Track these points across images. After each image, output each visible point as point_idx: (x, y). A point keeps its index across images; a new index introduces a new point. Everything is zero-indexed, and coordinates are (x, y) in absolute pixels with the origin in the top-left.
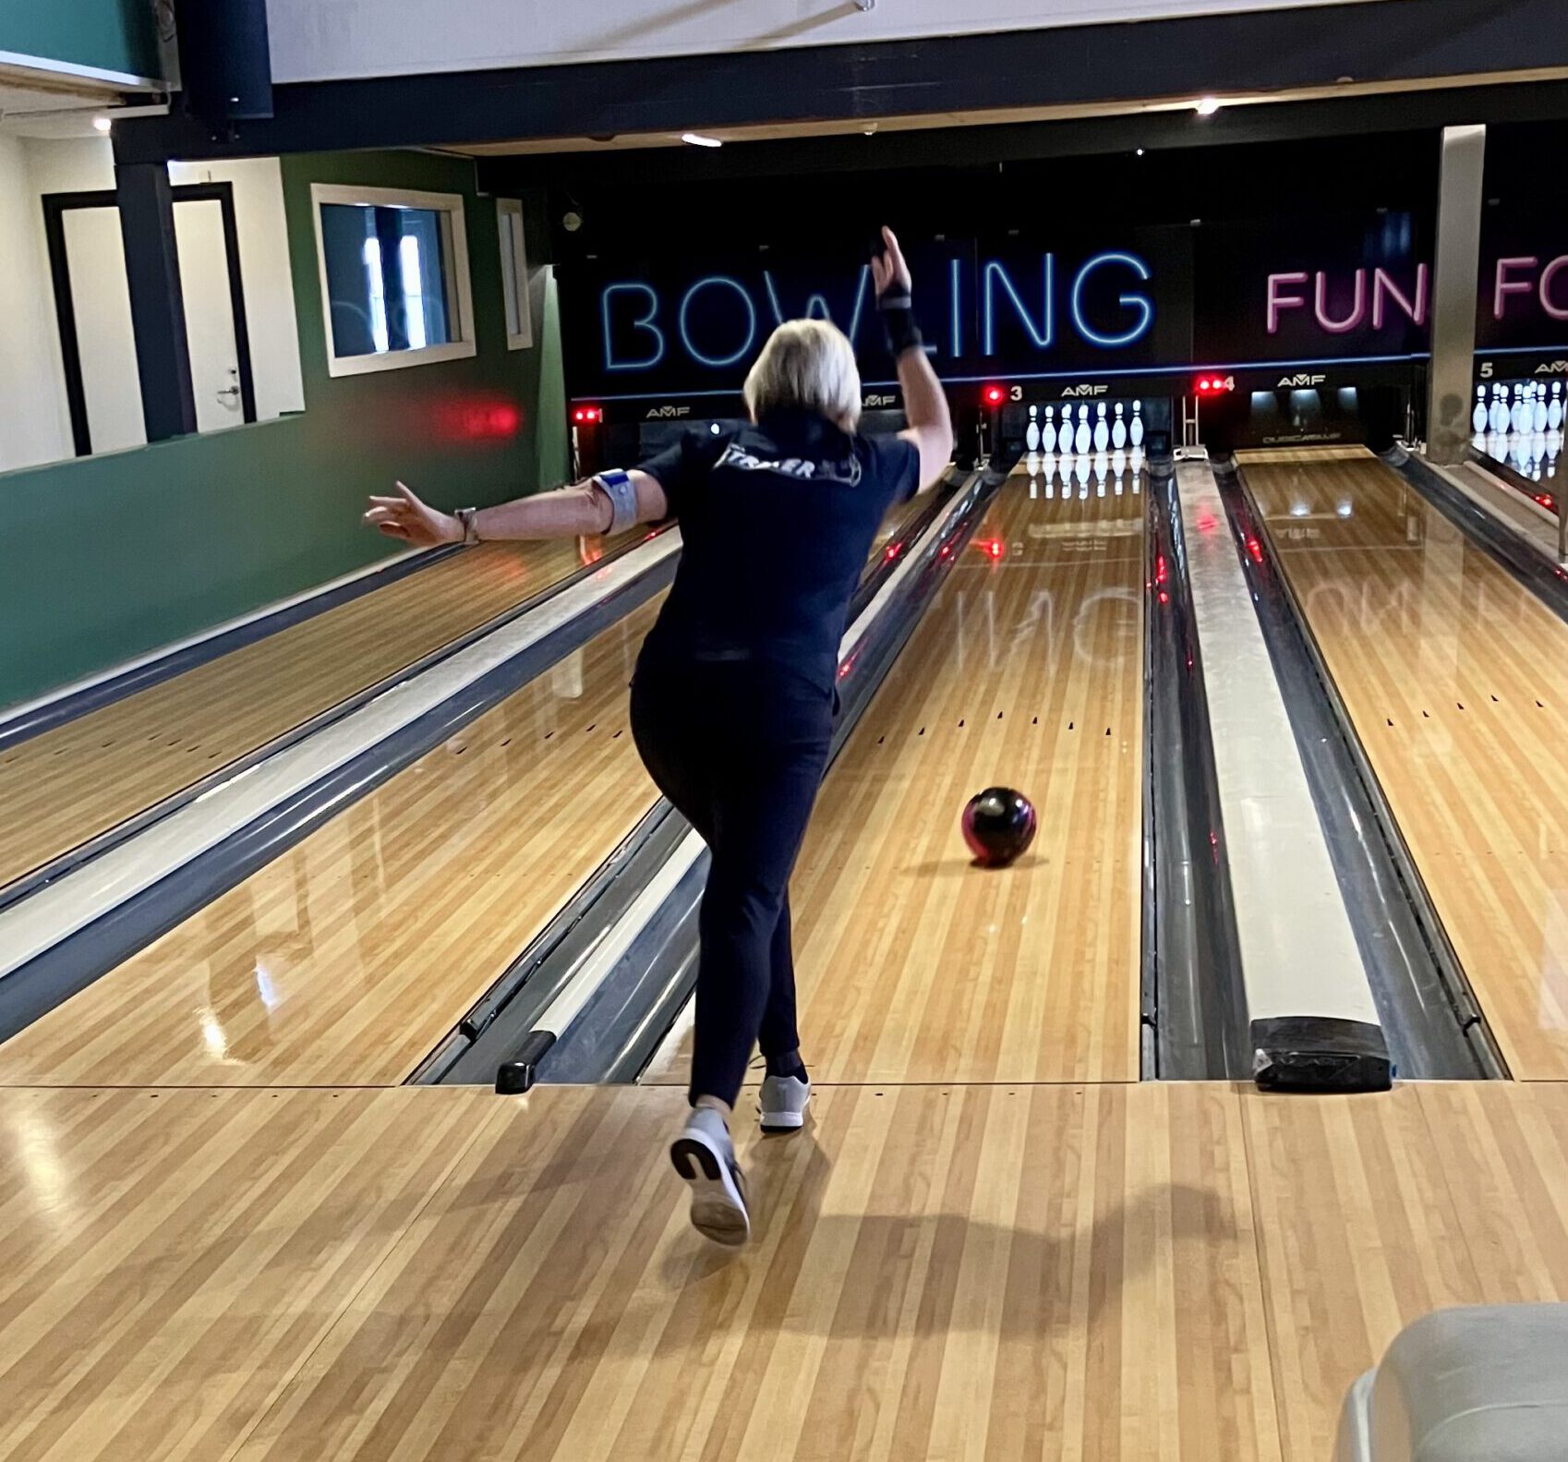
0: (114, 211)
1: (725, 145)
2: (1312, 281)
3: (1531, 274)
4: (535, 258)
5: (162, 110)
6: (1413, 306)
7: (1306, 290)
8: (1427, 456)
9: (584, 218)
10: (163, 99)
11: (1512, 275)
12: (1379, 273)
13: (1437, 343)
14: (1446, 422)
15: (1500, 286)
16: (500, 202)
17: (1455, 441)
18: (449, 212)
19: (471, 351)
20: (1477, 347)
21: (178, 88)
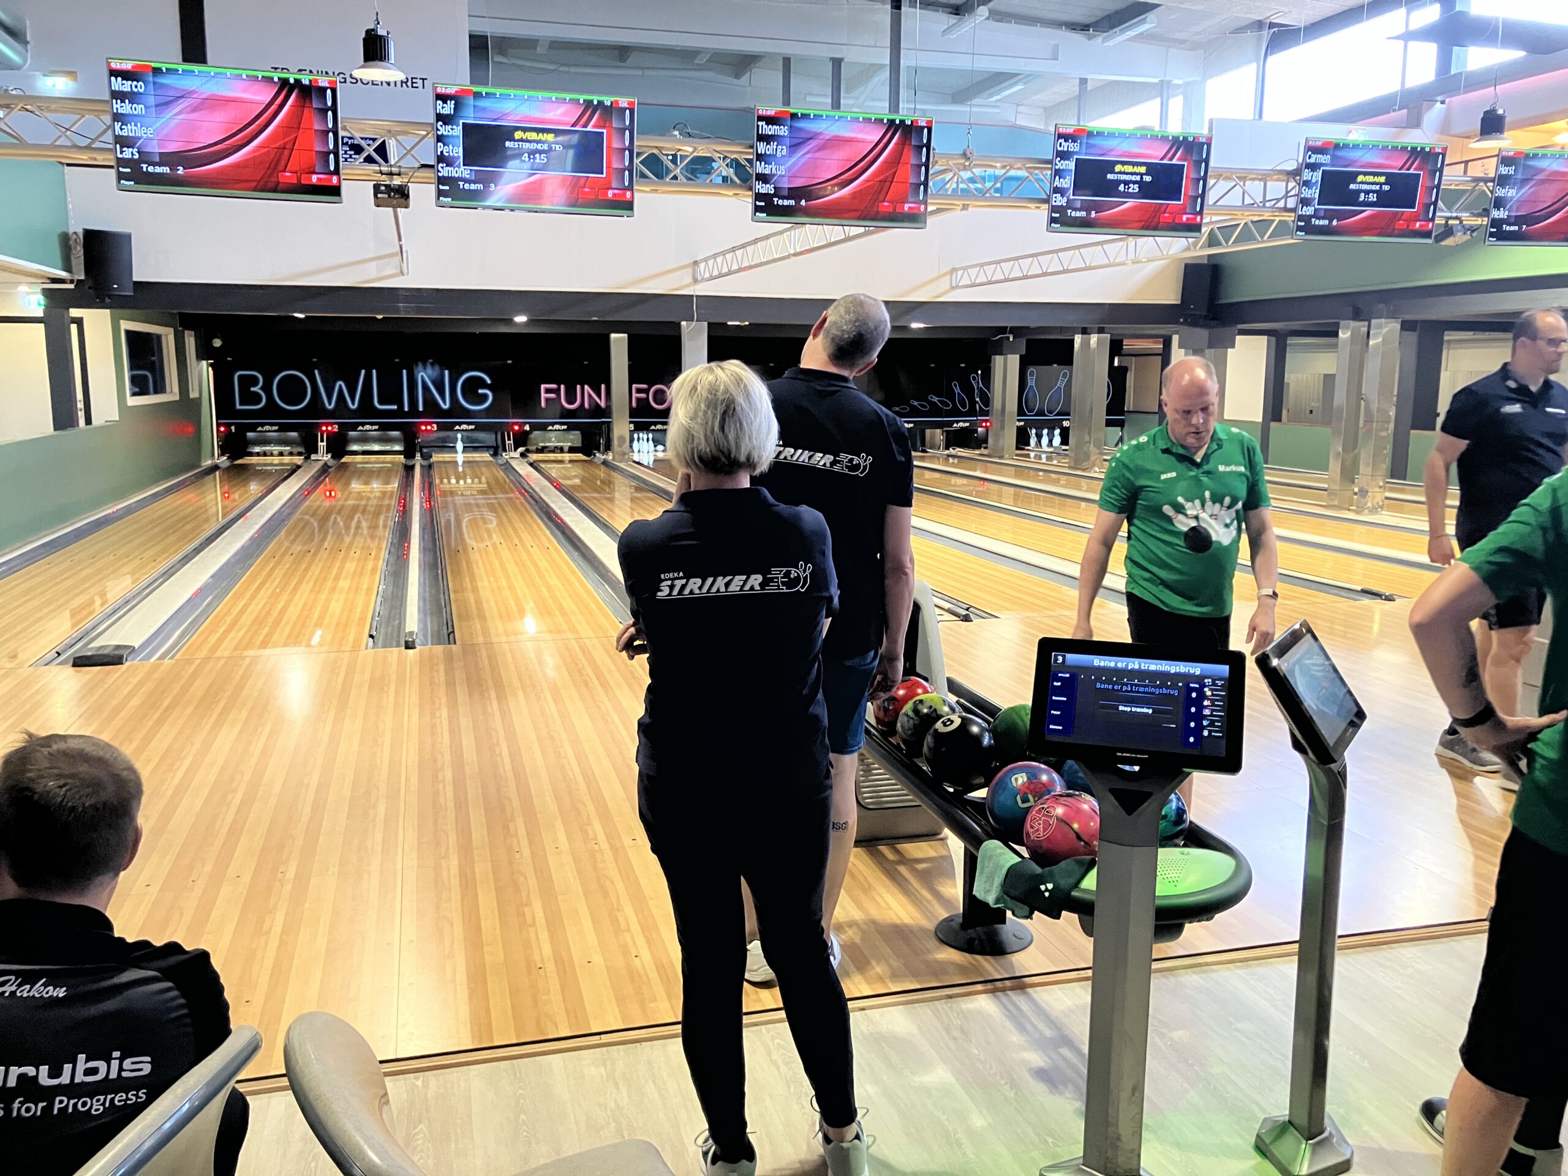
0: (42, 325)
1: (307, 317)
2: (559, 389)
3: (647, 391)
4: (200, 357)
5: (72, 286)
6: (600, 397)
7: (557, 391)
8: (613, 460)
9: (223, 341)
10: (72, 282)
11: (639, 391)
12: (586, 387)
13: (614, 414)
14: (620, 446)
15: (634, 395)
16: (186, 332)
17: (624, 454)
18: (167, 336)
19: (177, 398)
20: (630, 417)
21: (82, 277)
